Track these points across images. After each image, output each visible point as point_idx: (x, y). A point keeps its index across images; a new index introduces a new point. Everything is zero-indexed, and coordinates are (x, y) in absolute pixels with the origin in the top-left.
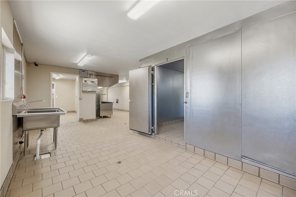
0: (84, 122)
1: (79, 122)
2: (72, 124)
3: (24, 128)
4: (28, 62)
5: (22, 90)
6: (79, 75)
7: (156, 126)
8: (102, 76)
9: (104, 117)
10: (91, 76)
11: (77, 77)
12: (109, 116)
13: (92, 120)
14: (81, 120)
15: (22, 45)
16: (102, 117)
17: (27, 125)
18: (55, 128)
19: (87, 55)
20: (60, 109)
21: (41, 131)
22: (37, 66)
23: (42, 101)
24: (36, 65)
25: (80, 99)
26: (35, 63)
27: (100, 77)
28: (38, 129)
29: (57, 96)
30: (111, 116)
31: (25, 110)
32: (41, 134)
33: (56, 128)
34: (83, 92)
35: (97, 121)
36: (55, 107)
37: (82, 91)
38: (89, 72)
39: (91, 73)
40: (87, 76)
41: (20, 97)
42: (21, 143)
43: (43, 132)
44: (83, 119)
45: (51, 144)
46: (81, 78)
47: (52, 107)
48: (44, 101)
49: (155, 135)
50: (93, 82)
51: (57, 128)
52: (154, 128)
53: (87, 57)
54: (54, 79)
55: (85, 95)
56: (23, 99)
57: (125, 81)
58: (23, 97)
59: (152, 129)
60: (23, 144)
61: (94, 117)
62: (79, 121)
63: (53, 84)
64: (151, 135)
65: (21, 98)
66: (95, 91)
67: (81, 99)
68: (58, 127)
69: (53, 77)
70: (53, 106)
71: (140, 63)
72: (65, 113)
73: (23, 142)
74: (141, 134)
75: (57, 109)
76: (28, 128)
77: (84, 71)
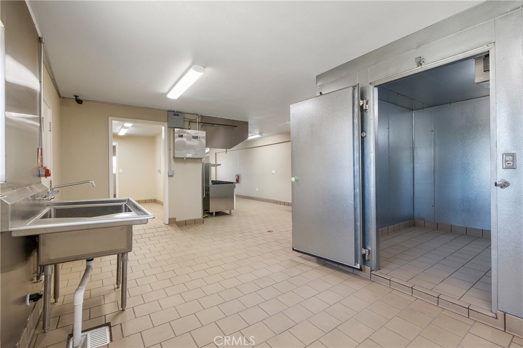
0: (178, 226)
1: (170, 228)
2: (154, 230)
3: (43, 259)
4: (62, 95)
5: (42, 155)
6: (166, 124)
7: (372, 246)
8: (214, 124)
9: (219, 214)
10: (192, 124)
11: (163, 128)
12: (228, 212)
13: (195, 222)
14: (172, 222)
15: (40, 40)
16: (214, 214)
17: (48, 251)
18: (120, 255)
19: (193, 66)
20: (130, 202)
21: (87, 261)
22: (81, 103)
23: (88, 182)
24: (79, 102)
25: (169, 176)
26: (76, 96)
27: (209, 128)
28: (77, 259)
29: (121, 171)
30: (232, 211)
31: (48, 206)
32: (88, 269)
33: (123, 254)
34: (177, 160)
35: (205, 223)
36: (117, 198)
37: (174, 158)
38: (187, 116)
39: (193, 117)
40: (184, 125)
41: (37, 173)
42: (35, 298)
43: (92, 263)
44: (175, 219)
45: (112, 290)
46: (172, 129)
47: (112, 198)
48: (93, 182)
49: (373, 272)
50: (196, 138)
51: (125, 255)
52: (369, 251)
53: (192, 71)
54: (116, 136)
55: (179, 168)
56: (43, 179)
57: (258, 136)
58: (44, 173)
59: (364, 256)
60: (42, 300)
61: (198, 213)
62: (168, 223)
63: (114, 147)
64: (361, 269)
65: (40, 176)
66: (201, 159)
67: (172, 176)
68: (127, 252)
69: (115, 131)
70: (115, 196)
71: (319, 84)
72: (148, 219)
73: (42, 295)
74: (325, 265)
75: (124, 201)
76: (51, 258)
77: (176, 114)
